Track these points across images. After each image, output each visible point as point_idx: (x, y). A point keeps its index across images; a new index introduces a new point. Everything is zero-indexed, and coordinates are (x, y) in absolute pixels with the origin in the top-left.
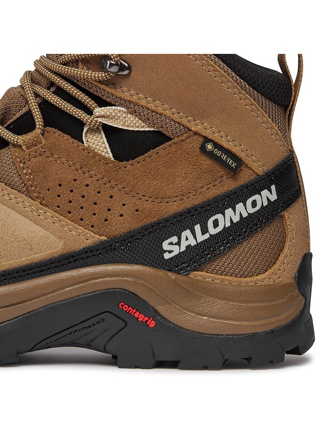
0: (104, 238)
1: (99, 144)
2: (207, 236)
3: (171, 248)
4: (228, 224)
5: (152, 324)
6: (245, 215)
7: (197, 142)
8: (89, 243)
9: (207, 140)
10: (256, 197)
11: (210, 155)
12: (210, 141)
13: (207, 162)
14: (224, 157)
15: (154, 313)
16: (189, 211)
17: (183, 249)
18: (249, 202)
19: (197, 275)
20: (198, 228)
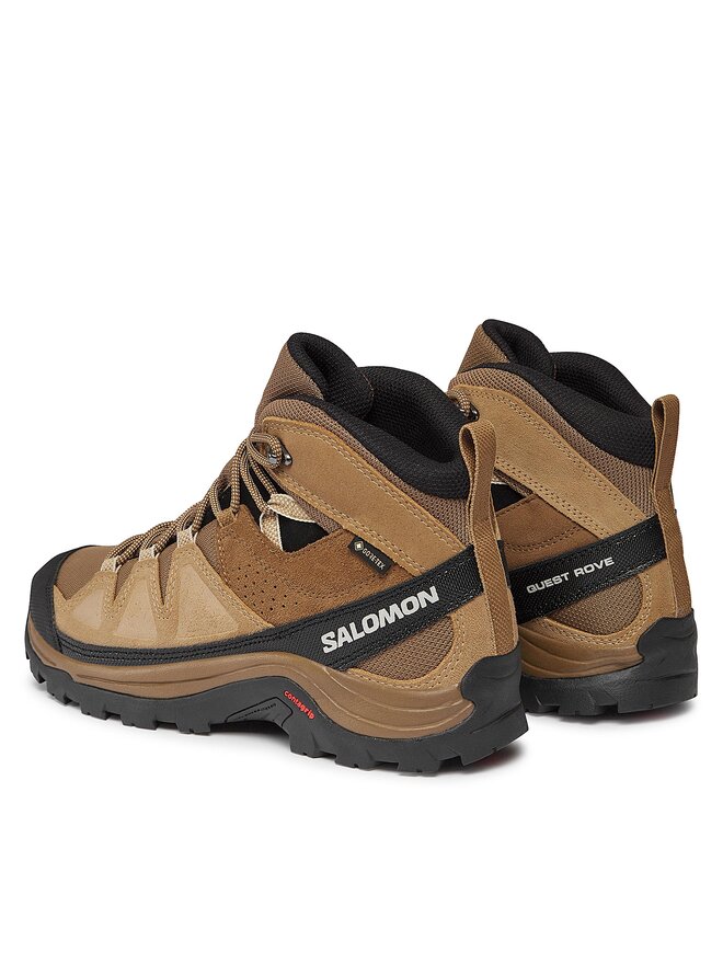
0: (271, 626)
1: (272, 531)
2: (362, 635)
4: (383, 625)
5: (312, 716)
6: (401, 616)
7: (347, 540)
8: (259, 628)
9: (357, 539)
10: (412, 599)
11: (359, 554)
12: (361, 539)
14: (373, 558)
15: (314, 706)
16: (342, 609)
17: (341, 645)
18: (404, 603)
20: (352, 625)
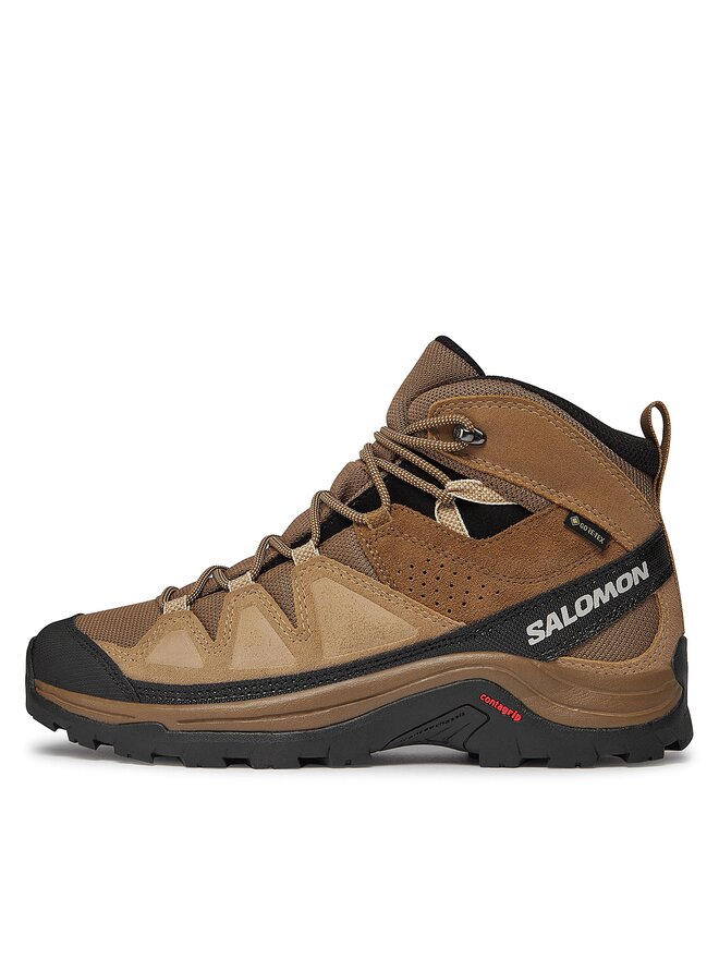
0: (462, 624)
1: (453, 520)
2: (575, 619)
3: (536, 633)
4: (597, 605)
5: (517, 718)
6: (615, 595)
7: (561, 516)
8: (446, 630)
9: (572, 514)
10: (627, 575)
11: (576, 529)
12: (576, 514)
13: (573, 538)
14: (591, 532)
15: (519, 706)
16: (554, 592)
17: (549, 634)
19: (565, 662)
20: (564, 610)
